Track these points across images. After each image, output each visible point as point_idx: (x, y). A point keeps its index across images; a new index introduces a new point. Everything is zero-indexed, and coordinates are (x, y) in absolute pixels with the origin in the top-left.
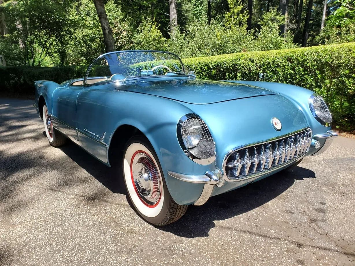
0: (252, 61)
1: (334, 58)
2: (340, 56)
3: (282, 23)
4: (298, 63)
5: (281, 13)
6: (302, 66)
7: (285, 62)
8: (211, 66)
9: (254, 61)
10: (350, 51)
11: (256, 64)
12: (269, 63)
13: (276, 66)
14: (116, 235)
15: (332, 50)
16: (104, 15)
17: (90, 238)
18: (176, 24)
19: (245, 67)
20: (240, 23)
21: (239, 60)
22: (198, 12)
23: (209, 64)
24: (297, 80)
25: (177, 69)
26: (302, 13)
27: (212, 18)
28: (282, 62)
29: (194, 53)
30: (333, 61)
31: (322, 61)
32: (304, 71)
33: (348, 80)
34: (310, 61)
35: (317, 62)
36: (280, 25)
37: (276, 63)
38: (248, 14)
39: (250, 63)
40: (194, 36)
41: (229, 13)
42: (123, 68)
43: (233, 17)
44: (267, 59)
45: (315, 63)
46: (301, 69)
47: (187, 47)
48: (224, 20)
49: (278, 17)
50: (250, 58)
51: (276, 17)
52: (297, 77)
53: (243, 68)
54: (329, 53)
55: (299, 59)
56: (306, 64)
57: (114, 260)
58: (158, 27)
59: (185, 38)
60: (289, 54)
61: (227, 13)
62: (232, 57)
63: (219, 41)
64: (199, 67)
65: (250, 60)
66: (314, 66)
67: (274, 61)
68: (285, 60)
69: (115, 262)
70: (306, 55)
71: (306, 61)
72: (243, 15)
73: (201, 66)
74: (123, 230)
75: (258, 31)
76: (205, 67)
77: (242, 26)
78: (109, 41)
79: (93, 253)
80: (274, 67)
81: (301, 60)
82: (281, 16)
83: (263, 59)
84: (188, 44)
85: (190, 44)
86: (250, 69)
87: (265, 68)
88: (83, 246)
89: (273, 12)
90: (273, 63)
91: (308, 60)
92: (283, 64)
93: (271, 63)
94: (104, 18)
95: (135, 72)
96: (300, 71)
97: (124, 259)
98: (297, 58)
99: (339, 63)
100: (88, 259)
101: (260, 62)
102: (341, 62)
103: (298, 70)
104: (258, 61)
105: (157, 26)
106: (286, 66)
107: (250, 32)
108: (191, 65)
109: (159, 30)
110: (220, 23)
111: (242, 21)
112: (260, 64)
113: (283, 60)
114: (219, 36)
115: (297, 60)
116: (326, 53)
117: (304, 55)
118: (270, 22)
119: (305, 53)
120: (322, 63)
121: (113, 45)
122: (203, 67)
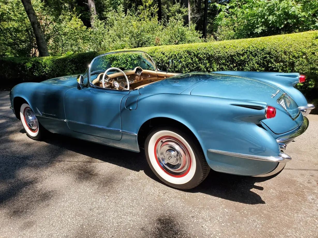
0: (164, 54)
1: (216, 52)
2: (219, 51)
3: (185, 14)
4: (195, 55)
5: (184, 6)
6: (197, 57)
7: (186, 55)
8: (133, 58)
9: (165, 53)
10: (225, 47)
11: (166, 56)
12: (175, 55)
13: (180, 58)
14: (87, 178)
15: (215, 47)
16: (32, 11)
17: (70, 182)
18: (95, 12)
19: (158, 58)
20: (152, 14)
21: (154, 53)
22: (114, 2)
23: (132, 56)
24: (195, 67)
25: (106, 60)
26: (202, 4)
27: (128, 10)
28: (184, 54)
29: (115, 40)
30: (215, 54)
31: (209, 54)
32: (199, 61)
33: (225, 66)
34: (202, 54)
35: (206, 55)
36: (184, 16)
37: (180, 55)
38: (158, 7)
39: (162, 55)
40: (113, 24)
41: (142, 6)
42: (57, 59)
43: (146, 10)
44: (174, 52)
45: (205, 56)
46: (197, 60)
47: (108, 35)
48: (138, 11)
49: (182, 9)
50: (161, 51)
51: (180, 9)
52: (195, 65)
53: (157, 59)
54: (213, 49)
55: (195, 52)
56: (200, 56)
57: (90, 190)
58: (79, 16)
59: (105, 26)
60: (188, 49)
61: (140, 6)
62: (148, 51)
63: (136, 31)
64: (124, 58)
65: (162, 53)
66: (204, 57)
67: (179, 54)
68: (186, 53)
69: (92, 190)
70: (199, 50)
71: (199, 54)
72: (154, 7)
73: (126, 57)
74: (91, 174)
75: (167, 21)
76: (129, 58)
77: (154, 17)
78: (39, 34)
79: (76, 189)
80: (179, 58)
81: (196, 53)
82: (184, 8)
83: (171, 52)
84: (108, 32)
85: (110, 32)
86: (162, 60)
87: (173, 59)
88: (67, 187)
89: (178, 5)
90: (178, 55)
91: (201, 53)
92: (185, 56)
93: (177, 55)
94: (32, 13)
95: (68, 62)
96: (196, 61)
97: (97, 188)
98: (193, 51)
99: (219, 56)
100: (74, 192)
101: (169, 55)
102: (220, 55)
103: (194, 60)
104: (167, 54)
105: (77, 15)
106: (187, 58)
107: (161, 21)
108: (117, 57)
109: (80, 20)
110: (135, 14)
111: (153, 13)
112: (169, 56)
113: (184, 53)
114: (135, 26)
115: (194, 53)
116: (211, 49)
117: (198, 50)
118: (176, 13)
119: (198, 48)
120: (209, 55)
121: (43, 38)
122: (127, 58)
